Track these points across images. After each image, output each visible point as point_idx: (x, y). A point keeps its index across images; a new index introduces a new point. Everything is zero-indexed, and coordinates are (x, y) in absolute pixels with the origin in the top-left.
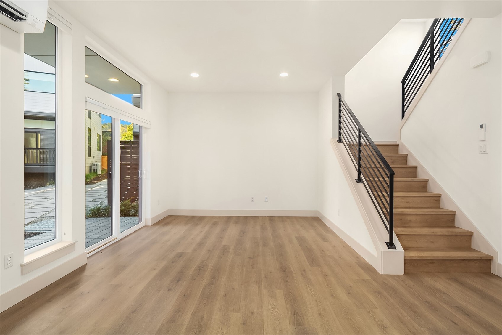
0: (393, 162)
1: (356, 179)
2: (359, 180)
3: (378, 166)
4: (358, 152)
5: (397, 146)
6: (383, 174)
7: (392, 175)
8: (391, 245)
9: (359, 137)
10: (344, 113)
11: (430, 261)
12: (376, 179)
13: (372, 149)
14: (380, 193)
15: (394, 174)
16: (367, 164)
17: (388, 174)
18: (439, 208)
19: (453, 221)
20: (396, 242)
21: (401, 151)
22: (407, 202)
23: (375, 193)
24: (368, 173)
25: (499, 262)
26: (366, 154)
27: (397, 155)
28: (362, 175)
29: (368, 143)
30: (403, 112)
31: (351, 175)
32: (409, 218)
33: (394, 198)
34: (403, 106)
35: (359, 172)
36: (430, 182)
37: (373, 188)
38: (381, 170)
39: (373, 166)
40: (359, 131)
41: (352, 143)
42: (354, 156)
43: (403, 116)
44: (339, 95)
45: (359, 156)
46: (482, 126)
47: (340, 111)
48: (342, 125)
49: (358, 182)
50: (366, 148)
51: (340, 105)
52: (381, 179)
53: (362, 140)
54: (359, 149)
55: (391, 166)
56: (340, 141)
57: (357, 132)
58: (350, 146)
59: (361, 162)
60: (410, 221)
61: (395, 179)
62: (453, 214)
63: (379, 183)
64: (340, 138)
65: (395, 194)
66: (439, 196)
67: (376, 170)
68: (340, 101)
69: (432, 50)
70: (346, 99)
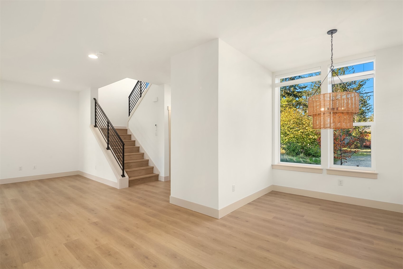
0: (125, 139)
1: (106, 148)
2: (108, 148)
3: (117, 141)
4: (107, 134)
5: (127, 130)
6: (120, 144)
7: (124, 145)
8: (123, 176)
9: (108, 126)
10: (98, 110)
11: (138, 180)
12: (117, 147)
13: (114, 132)
14: (119, 154)
15: (124, 144)
16: (112, 139)
17: (122, 145)
18: (143, 159)
19: (148, 164)
20: (125, 174)
21: (129, 133)
22: (131, 158)
23: (117, 154)
24: (113, 145)
25: (160, 175)
26: (111, 134)
27: (127, 135)
28: (109, 146)
29: (112, 128)
30: (129, 113)
31: (103, 146)
32: (131, 164)
33: (125, 156)
34: (129, 110)
35: (108, 144)
36: (140, 148)
37: (116, 152)
38: (119, 143)
39: (115, 141)
40: (108, 123)
41: (103, 128)
42: (105, 135)
43: (129, 115)
44: (95, 99)
45: (108, 136)
46: (156, 125)
47: (96, 109)
48: (97, 117)
49: (107, 150)
50: (111, 131)
51: (96, 105)
52: (119, 147)
53: (109, 128)
54: (108, 132)
55: (123, 141)
56: (96, 126)
57: (107, 123)
58: (102, 129)
59: (109, 139)
60: (132, 165)
61: (125, 147)
62: (148, 161)
63: (118, 150)
64: (96, 124)
65: (125, 154)
66: (143, 154)
67: (117, 143)
68: (96, 103)
69: (141, 88)
70: (99, 102)
